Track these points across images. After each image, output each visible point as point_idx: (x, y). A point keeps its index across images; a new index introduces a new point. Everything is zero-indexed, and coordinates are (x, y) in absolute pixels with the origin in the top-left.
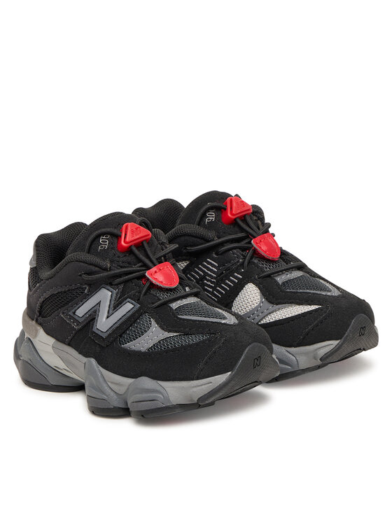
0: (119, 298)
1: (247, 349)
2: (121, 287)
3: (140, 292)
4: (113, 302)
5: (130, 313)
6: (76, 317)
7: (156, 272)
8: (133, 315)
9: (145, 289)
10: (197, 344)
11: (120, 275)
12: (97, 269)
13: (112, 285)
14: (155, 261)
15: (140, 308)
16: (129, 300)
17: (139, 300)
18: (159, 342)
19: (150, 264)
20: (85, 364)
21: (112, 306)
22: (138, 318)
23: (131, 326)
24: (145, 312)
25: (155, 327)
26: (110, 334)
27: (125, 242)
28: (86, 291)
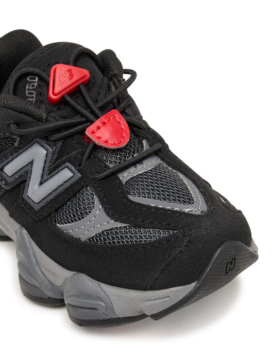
0: (56, 160)
1: (219, 251)
2: (60, 144)
3: (82, 154)
4: (48, 165)
5: (68, 184)
6: (4, 176)
7: (98, 128)
8: (72, 186)
9: (88, 151)
10: (152, 244)
11: (58, 130)
12: (29, 119)
13: (48, 140)
14: (97, 111)
15: (80, 179)
16: (68, 164)
17: (80, 165)
18: (103, 232)
19: (91, 117)
20: (16, 232)
21: (46, 169)
22: (79, 192)
23: (69, 200)
24: (87, 186)
25: (98, 209)
26: (43, 207)
27: (53, 94)
28: (16, 144)
